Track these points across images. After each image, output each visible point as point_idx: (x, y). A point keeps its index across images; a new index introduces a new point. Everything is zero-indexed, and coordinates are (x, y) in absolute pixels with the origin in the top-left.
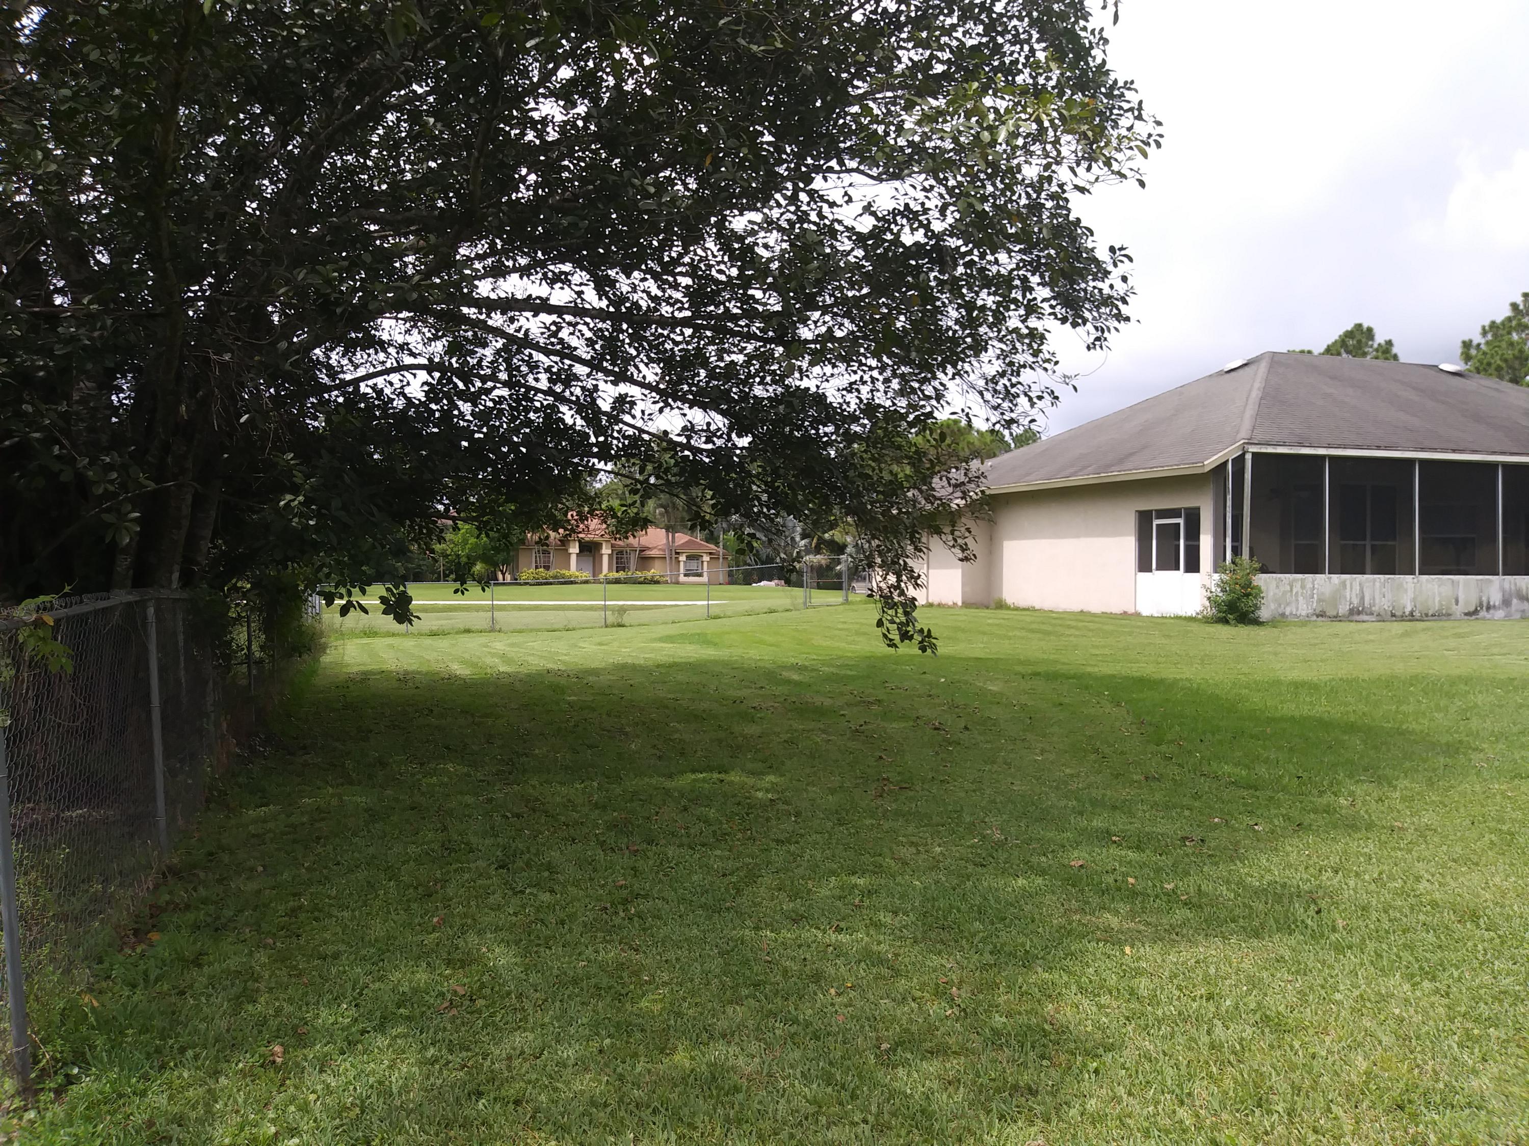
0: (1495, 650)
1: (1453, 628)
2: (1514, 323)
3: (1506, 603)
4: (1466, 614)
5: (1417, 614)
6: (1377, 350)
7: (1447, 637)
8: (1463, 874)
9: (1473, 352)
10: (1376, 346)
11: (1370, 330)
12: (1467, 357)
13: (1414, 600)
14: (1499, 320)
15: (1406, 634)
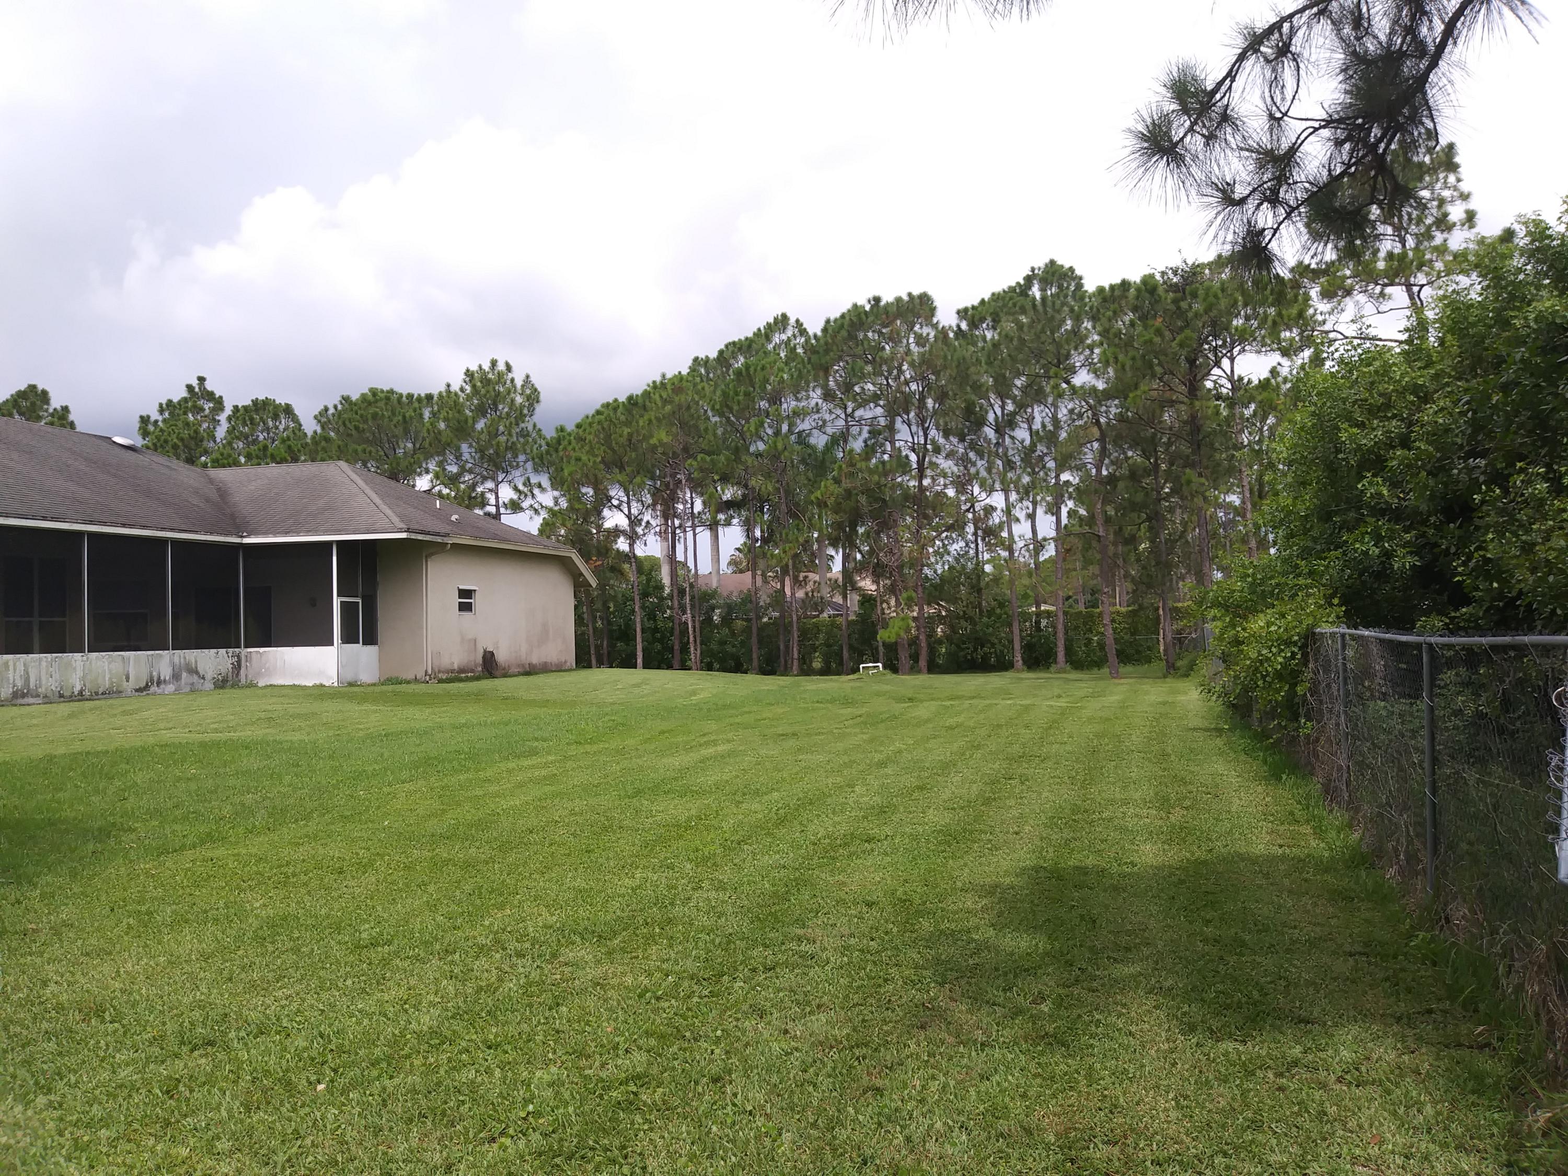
0: (162, 725)
1: (122, 705)
2: (190, 404)
3: (176, 677)
4: (137, 690)
5: (87, 693)
6: (52, 415)
7: (115, 715)
8: (95, 968)
9: (151, 428)
10: (51, 410)
11: (45, 393)
12: (145, 433)
13: (83, 679)
14: (175, 400)
15: (72, 716)
